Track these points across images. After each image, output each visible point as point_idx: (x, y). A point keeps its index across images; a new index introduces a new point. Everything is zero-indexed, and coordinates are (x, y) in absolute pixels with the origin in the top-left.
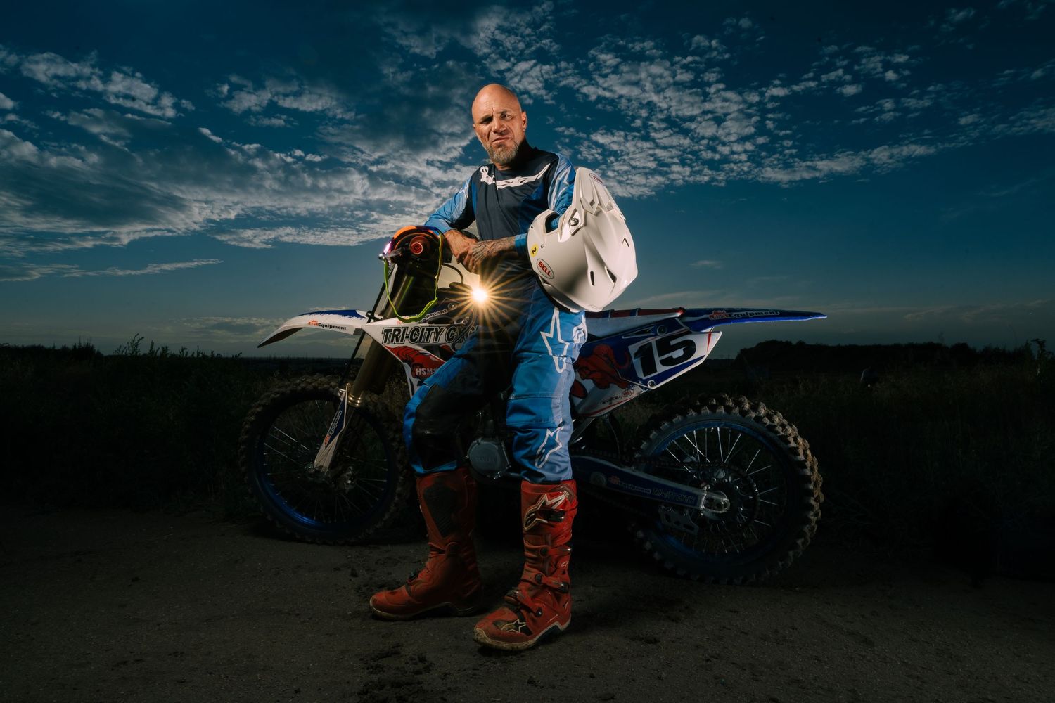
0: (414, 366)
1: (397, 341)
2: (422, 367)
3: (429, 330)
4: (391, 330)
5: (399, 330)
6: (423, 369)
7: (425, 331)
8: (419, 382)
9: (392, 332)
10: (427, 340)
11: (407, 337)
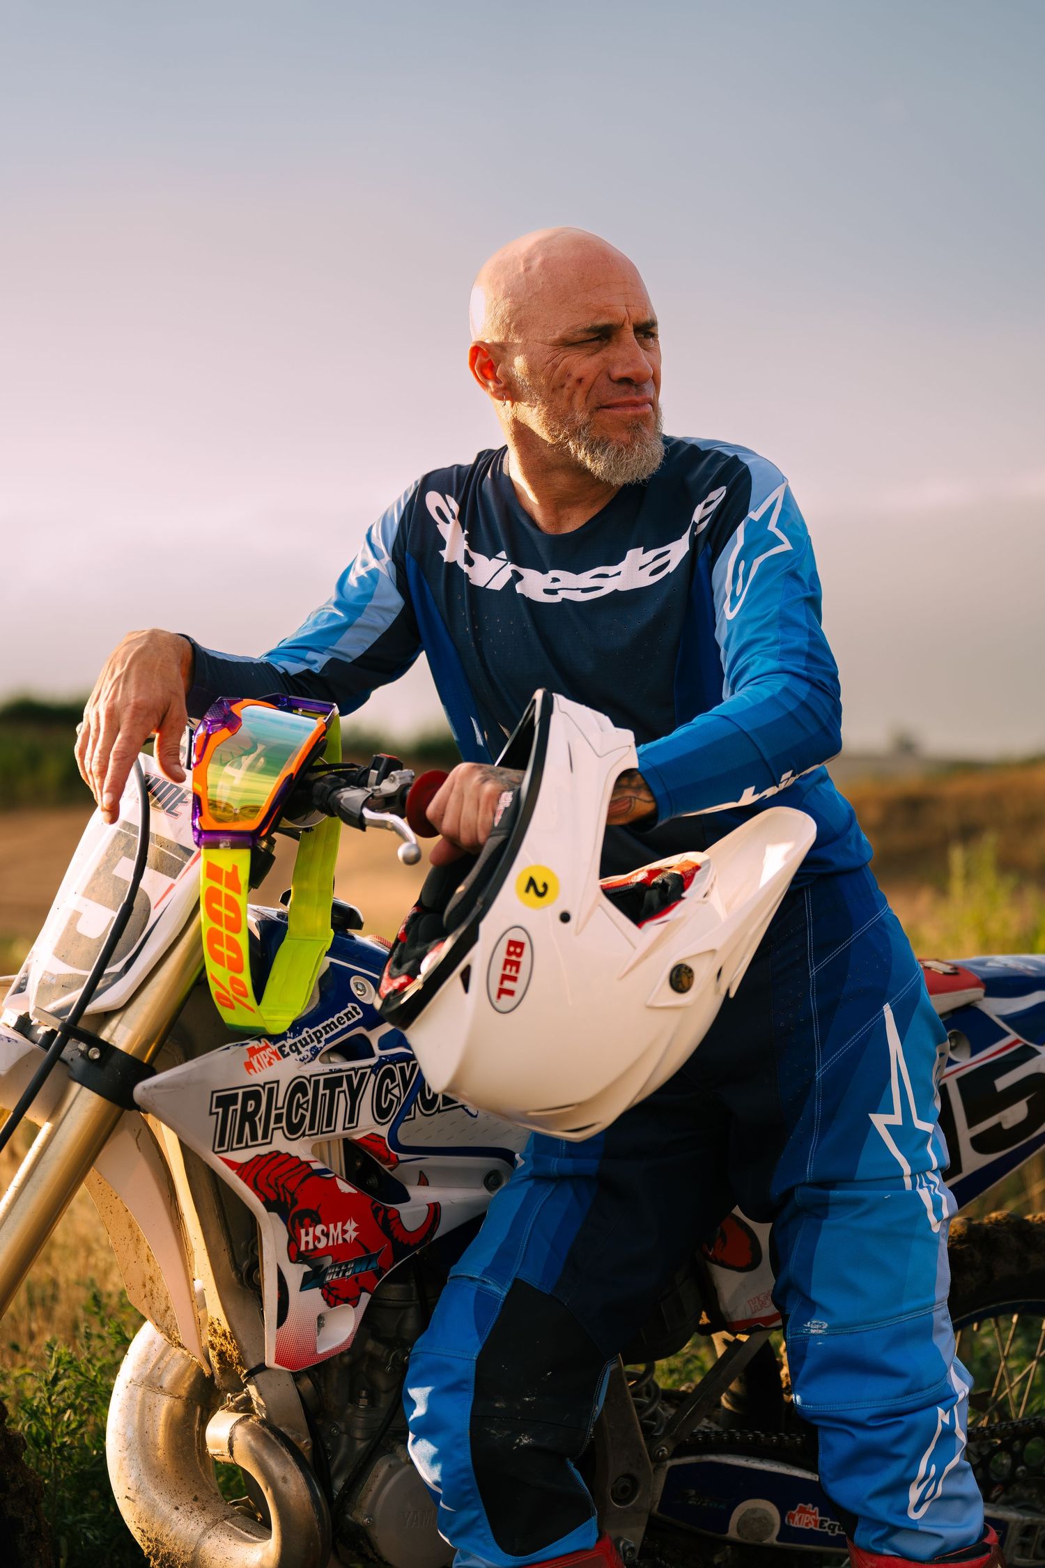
0: (295, 1220)
1: (254, 1136)
2: (315, 1223)
3: (333, 1083)
4: (232, 1099)
5: (255, 1096)
6: (320, 1228)
7: (321, 1091)
8: (306, 1274)
9: (239, 1106)
10: (329, 1125)
11: (278, 1118)
